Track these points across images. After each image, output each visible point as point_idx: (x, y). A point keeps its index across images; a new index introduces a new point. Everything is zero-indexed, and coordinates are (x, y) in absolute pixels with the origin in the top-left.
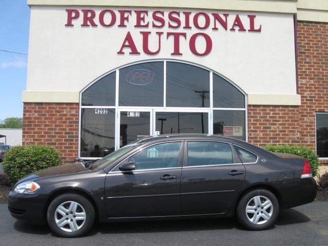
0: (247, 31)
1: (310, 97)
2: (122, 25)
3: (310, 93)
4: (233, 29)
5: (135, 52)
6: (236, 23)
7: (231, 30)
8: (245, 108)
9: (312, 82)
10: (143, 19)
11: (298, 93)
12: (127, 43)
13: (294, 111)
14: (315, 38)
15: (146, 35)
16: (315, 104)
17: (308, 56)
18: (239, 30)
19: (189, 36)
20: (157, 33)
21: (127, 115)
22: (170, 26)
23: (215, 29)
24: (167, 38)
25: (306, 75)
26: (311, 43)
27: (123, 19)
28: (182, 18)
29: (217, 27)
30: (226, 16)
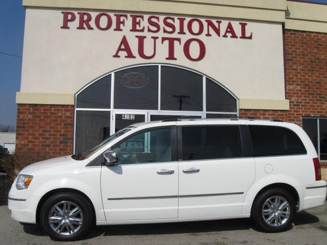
0: (239, 37)
1: (297, 102)
2: (118, 29)
3: (297, 98)
4: (225, 36)
5: (130, 55)
6: (229, 30)
7: (223, 36)
8: (236, 112)
9: (299, 88)
10: (139, 23)
11: (286, 98)
12: (123, 47)
13: (283, 115)
14: (302, 46)
15: (141, 39)
16: (301, 109)
17: (295, 63)
18: (231, 37)
19: (183, 42)
20: (152, 37)
21: (122, 117)
22: (165, 31)
23: (208, 35)
24: (162, 43)
25: (294, 81)
26: (298, 51)
27: (119, 23)
28: (177, 24)
29: (210, 33)
30: (219, 22)
